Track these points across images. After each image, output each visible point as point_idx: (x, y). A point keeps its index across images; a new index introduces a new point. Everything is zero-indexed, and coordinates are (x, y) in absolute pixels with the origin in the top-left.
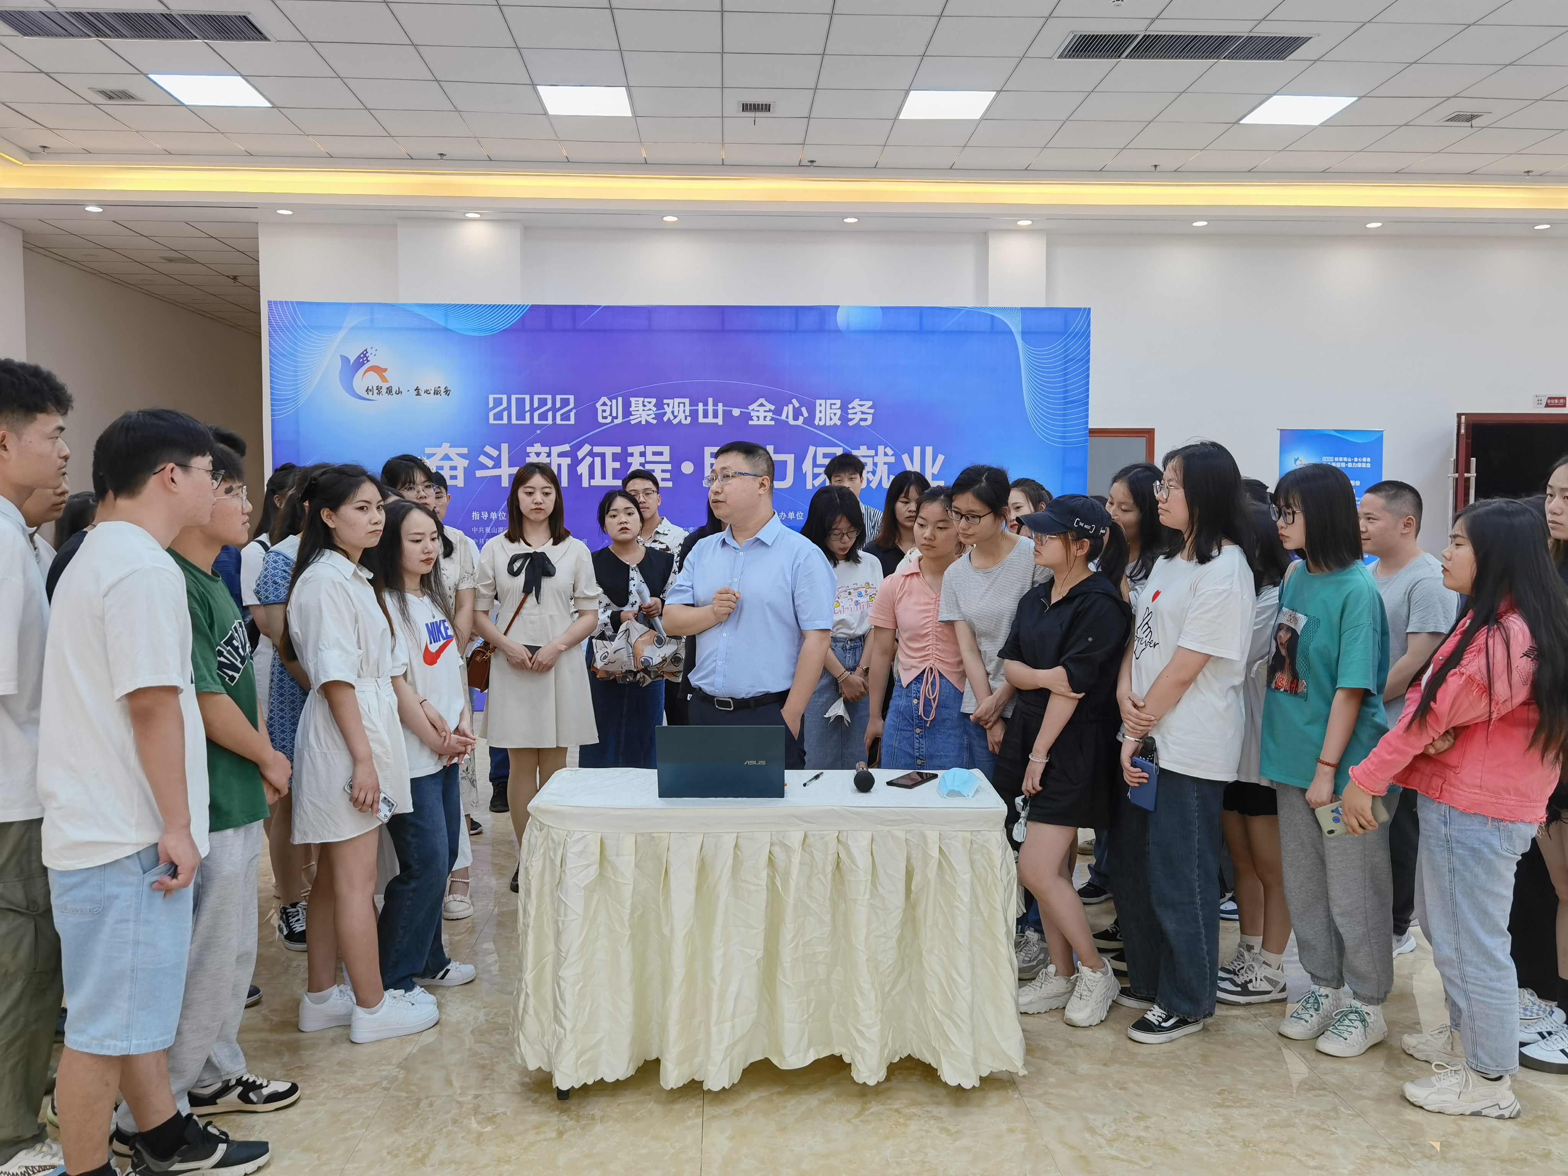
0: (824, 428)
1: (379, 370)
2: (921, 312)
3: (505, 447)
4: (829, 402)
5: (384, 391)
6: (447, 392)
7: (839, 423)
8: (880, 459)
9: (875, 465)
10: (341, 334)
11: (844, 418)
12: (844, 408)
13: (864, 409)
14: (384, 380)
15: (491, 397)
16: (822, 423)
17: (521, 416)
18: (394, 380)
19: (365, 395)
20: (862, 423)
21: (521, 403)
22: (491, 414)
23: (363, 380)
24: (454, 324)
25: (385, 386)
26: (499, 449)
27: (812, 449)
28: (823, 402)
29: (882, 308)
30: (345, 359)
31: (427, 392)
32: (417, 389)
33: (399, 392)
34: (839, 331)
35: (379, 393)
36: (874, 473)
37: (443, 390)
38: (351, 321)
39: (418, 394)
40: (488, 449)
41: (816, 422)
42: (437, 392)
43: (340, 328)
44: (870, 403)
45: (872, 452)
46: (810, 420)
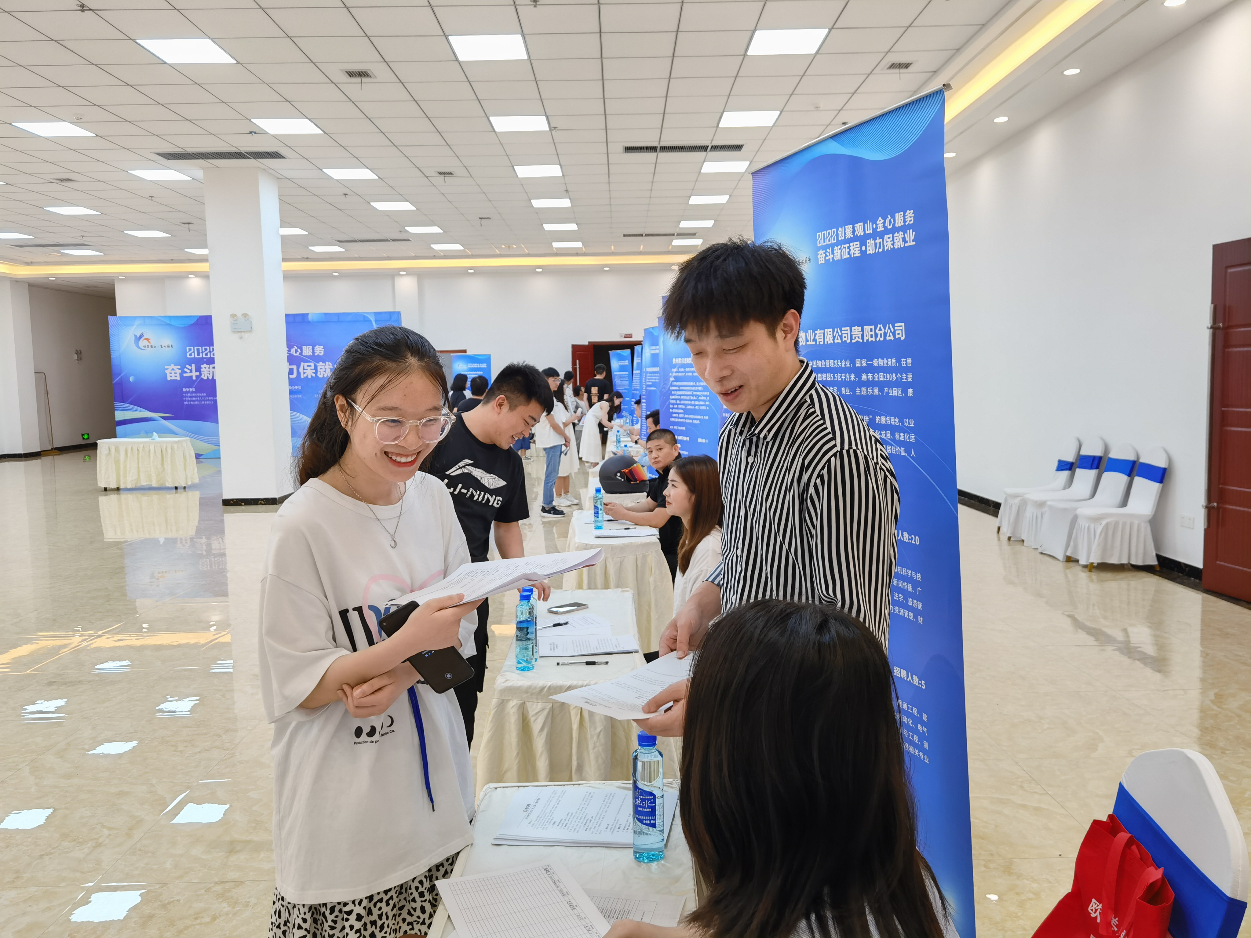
0: (306, 356)
1: (147, 339)
2: (338, 315)
3: (193, 365)
4: (308, 347)
5: (150, 346)
6: (172, 346)
7: (312, 354)
8: (327, 367)
9: (325, 369)
10: (134, 327)
11: (313, 352)
12: (313, 349)
13: (320, 349)
14: (149, 343)
15: (188, 348)
16: (306, 355)
17: (198, 354)
18: (153, 342)
19: (143, 348)
20: (320, 354)
21: (198, 350)
22: (188, 354)
23: (142, 343)
24: (173, 323)
25: (150, 345)
26: (191, 366)
27: (302, 364)
28: (305, 347)
29: (325, 313)
30: (136, 336)
31: (165, 347)
32: (161, 346)
33: (155, 347)
34: (309, 322)
35: (148, 347)
36: (325, 371)
37: (170, 346)
38: (137, 322)
39: (162, 347)
40: (187, 366)
41: (304, 354)
42: (168, 347)
43: (133, 325)
44: (322, 347)
45: (324, 364)
46: (301, 354)
